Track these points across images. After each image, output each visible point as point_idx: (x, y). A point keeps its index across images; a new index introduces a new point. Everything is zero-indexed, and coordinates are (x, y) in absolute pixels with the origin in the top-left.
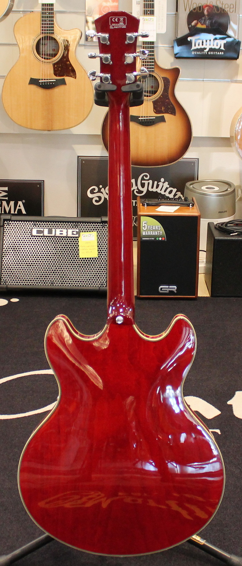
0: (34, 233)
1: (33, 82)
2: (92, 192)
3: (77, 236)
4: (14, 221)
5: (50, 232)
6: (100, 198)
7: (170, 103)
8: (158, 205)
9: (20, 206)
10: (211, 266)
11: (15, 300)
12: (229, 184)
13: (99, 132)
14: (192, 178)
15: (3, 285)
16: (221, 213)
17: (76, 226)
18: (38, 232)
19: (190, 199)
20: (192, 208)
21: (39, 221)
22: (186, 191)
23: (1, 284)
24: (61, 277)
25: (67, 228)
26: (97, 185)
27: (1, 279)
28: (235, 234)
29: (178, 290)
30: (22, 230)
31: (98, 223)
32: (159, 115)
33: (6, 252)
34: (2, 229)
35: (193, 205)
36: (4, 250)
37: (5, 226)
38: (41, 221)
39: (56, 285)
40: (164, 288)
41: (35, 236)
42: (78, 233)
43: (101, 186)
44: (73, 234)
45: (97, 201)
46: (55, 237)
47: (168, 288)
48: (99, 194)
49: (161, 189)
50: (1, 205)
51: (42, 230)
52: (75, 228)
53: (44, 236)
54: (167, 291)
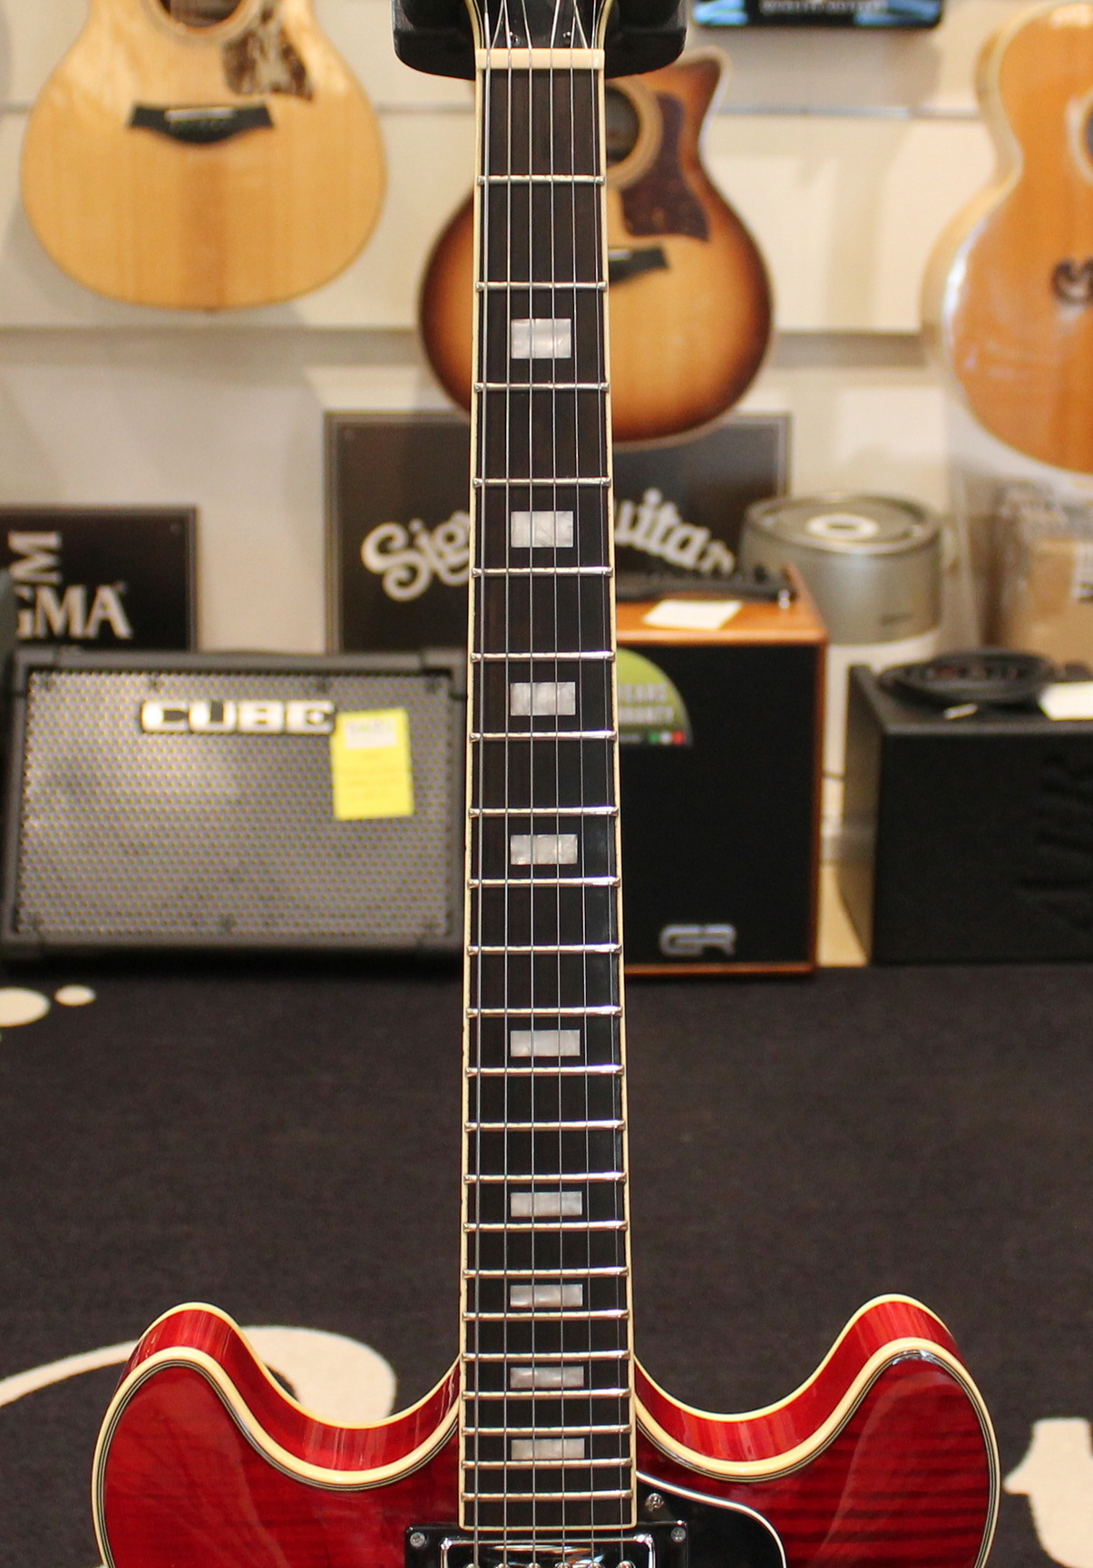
0: (153, 716)
1: (147, 118)
2: (384, 548)
3: (325, 728)
4: (70, 671)
5: (217, 713)
6: (413, 571)
7: (685, 196)
8: (652, 599)
9: (104, 606)
10: (867, 834)
11: (75, 995)
12: (914, 511)
13: (405, 315)
14: (768, 488)
15: (27, 935)
16: (888, 626)
17: (322, 691)
18: (171, 715)
19: (773, 569)
20: (792, 610)
21: (169, 671)
22: (749, 540)
23: (15, 929)
24: (262, 898)
25: (285, 698)
26: (404, 522)
27: (16, 912)
28: (967, 710)
29: (739, 942)
30: (102, 708)
31: (406, 673)
32: (645, 243)
33: (38, 800)
34: (19, 705)
35: (793, 597)
36: (29, 791)
37: (34, 691)
38: (179, 671)
39: (244, 930)
40: (683, 935)
41: (152, 733)
42: (330, 718)
43: (416, 525)
44: (309, 722)
45: (402, 584)
46: (236, 733)
47: (701, 936)
48: (411, 557)
49: (649, 534)
50: (31, 605)
51: (182, 706)
52: (319, 699)
53: (191, 732)
54: (696, 951)
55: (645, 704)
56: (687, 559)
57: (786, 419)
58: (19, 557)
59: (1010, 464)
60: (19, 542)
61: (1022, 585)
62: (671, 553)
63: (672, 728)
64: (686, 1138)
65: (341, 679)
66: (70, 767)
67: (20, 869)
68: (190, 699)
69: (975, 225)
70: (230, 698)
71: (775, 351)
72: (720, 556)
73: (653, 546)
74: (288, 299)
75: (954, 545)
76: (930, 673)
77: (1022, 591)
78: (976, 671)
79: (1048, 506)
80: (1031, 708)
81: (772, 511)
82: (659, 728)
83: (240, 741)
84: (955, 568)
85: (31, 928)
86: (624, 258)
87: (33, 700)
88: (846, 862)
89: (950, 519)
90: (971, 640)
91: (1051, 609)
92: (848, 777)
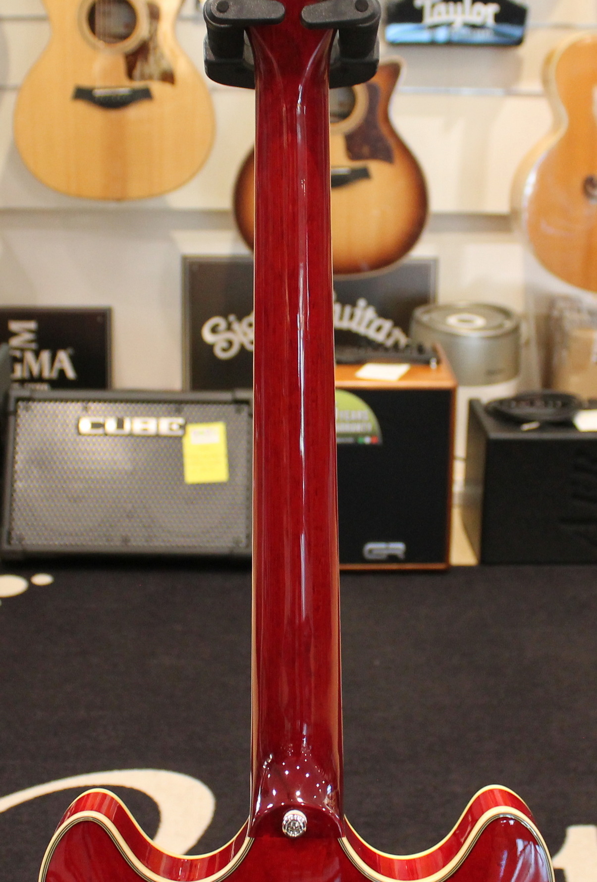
0: (85, 426)
1: (83, 94)
2: (214, 330)
3: (179, 433)
4: (40, 400)
5: (120, 424)
6: (230, 343)
7: (380, 139)
8: (360, 363)
9: (60, 361)
10: (479, 491)
11: (42, 579)
12: (505, 313)
13: (225, 202)
14: (424, 299)
15: (15, 546)
16: (491, 376)
17: (178, 412)
18: (95, 425)
19: (428, 345)
20: (438, 369)
21: (94, 401)
22: (414, 328)
23: (9, 543)
24: (144, 526)
25: (158, 416)
26: (225, 316)
27: (9, 534)
28: (534, 425)
29: (408, 552)
30: (57, 421)
31: (225, 403)
32: (358, 164)
33: (21, 471)
34: (11, 419)
35: (439, 362)
36: (16, 467)
37: (19, 412)
38: (99, 401)
39: (134, 544)
40: (376, 548)
41: (84, 435)
42: (183, 427)
43: (232, 318)
44: (171, 429)
45: (224, 350)
46: (131, 435)
47: (387, 549)
48: (229, 335)
49: (359, 323)
50: (21, 360)
51: (100, 420)
52: (176, 416)
53: (106, 435)
54: (384, 557)
55: (356, 421)
56: (380, 337)
57: (435, 261)
58: (14, 334)
59: (557, 286)
60: (14, 326)
61: (564, 353)
62: (372, 334)
63: (371, 435)
64: (377, 663)
65: (188, 405)
66: (39, 453)
67: (12, 510)
68: (105, 416)
69: (541, 155)
70: (127, 416)
71: (430, 223)
72: (399, 335)
73: (362, 330)
74: (162, 194)
75: (528, 331)
76: (514, 404)
77: (564, 358)
78: (539, 403)
79: (579, 311)
80: (569, 424)
81: (428, 312)
82: (364, 435)
83: (132, 440)
84: (527, 343)
85: (17, 542)
86: (346, 173)
87: (19, 416)
88: (467, 505)
89: (525, 317)
90: (536, 385)
91: (581, 368)
92: (468, 459)
